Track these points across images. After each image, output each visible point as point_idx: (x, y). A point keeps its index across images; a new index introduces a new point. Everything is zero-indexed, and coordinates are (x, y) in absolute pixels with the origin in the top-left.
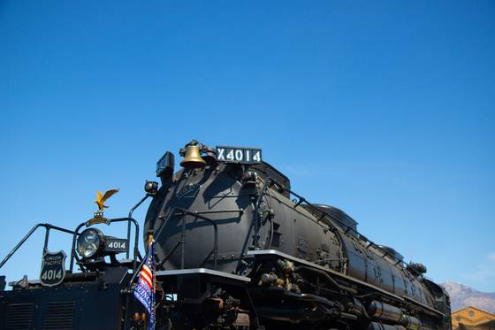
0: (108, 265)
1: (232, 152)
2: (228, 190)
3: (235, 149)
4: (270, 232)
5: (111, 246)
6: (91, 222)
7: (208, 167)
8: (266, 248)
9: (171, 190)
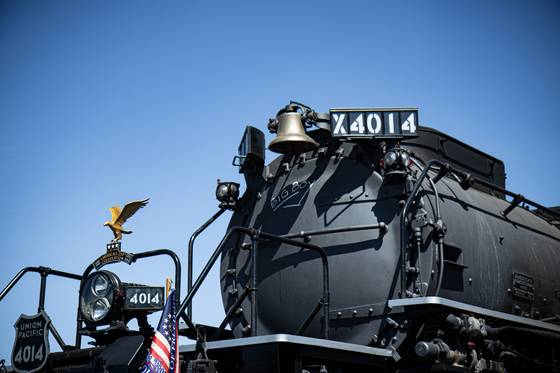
0: (134, 333)
1: (360, 119)
2: (359, 190)
3: (366, 114)
4: (439, 264)
5: (134, 300)
6: (102, 261)
7: (323, 150)
8: (430, 293)
9: (262, 195)
